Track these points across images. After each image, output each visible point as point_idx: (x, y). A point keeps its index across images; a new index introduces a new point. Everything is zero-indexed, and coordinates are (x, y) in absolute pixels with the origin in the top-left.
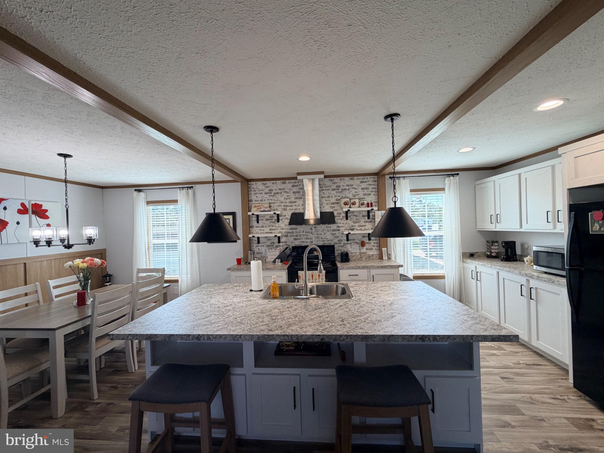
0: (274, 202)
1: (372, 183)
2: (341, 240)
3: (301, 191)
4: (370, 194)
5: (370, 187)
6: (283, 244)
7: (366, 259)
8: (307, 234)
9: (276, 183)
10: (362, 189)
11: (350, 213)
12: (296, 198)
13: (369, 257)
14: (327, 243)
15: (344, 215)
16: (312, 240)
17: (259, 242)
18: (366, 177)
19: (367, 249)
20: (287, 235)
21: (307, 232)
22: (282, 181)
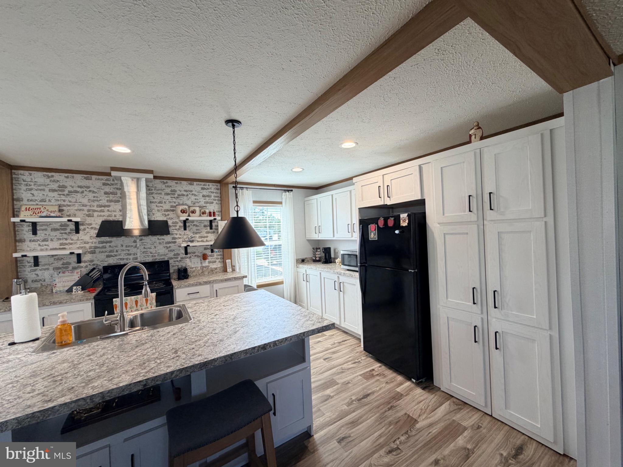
0: (69, 204)
1: (215, 191)
2: (178, 254)
3: (119, 192)
4: (212, 203)
5: (213, 195)
6: (87, 264)
7: (209, 273)
8: (127, 248)
9: (73, 177)
10: (203, 196)
11: (189, 223)
12: (110, 201)
13: (212, 271)
14: (158, 258)
15: (182, 225)
16: (136, 256)
17: (36, 264)
18: (208, 184)
19: (209, 262)
20: (95, 251)
21: (129, 246)
22: (86, 176)
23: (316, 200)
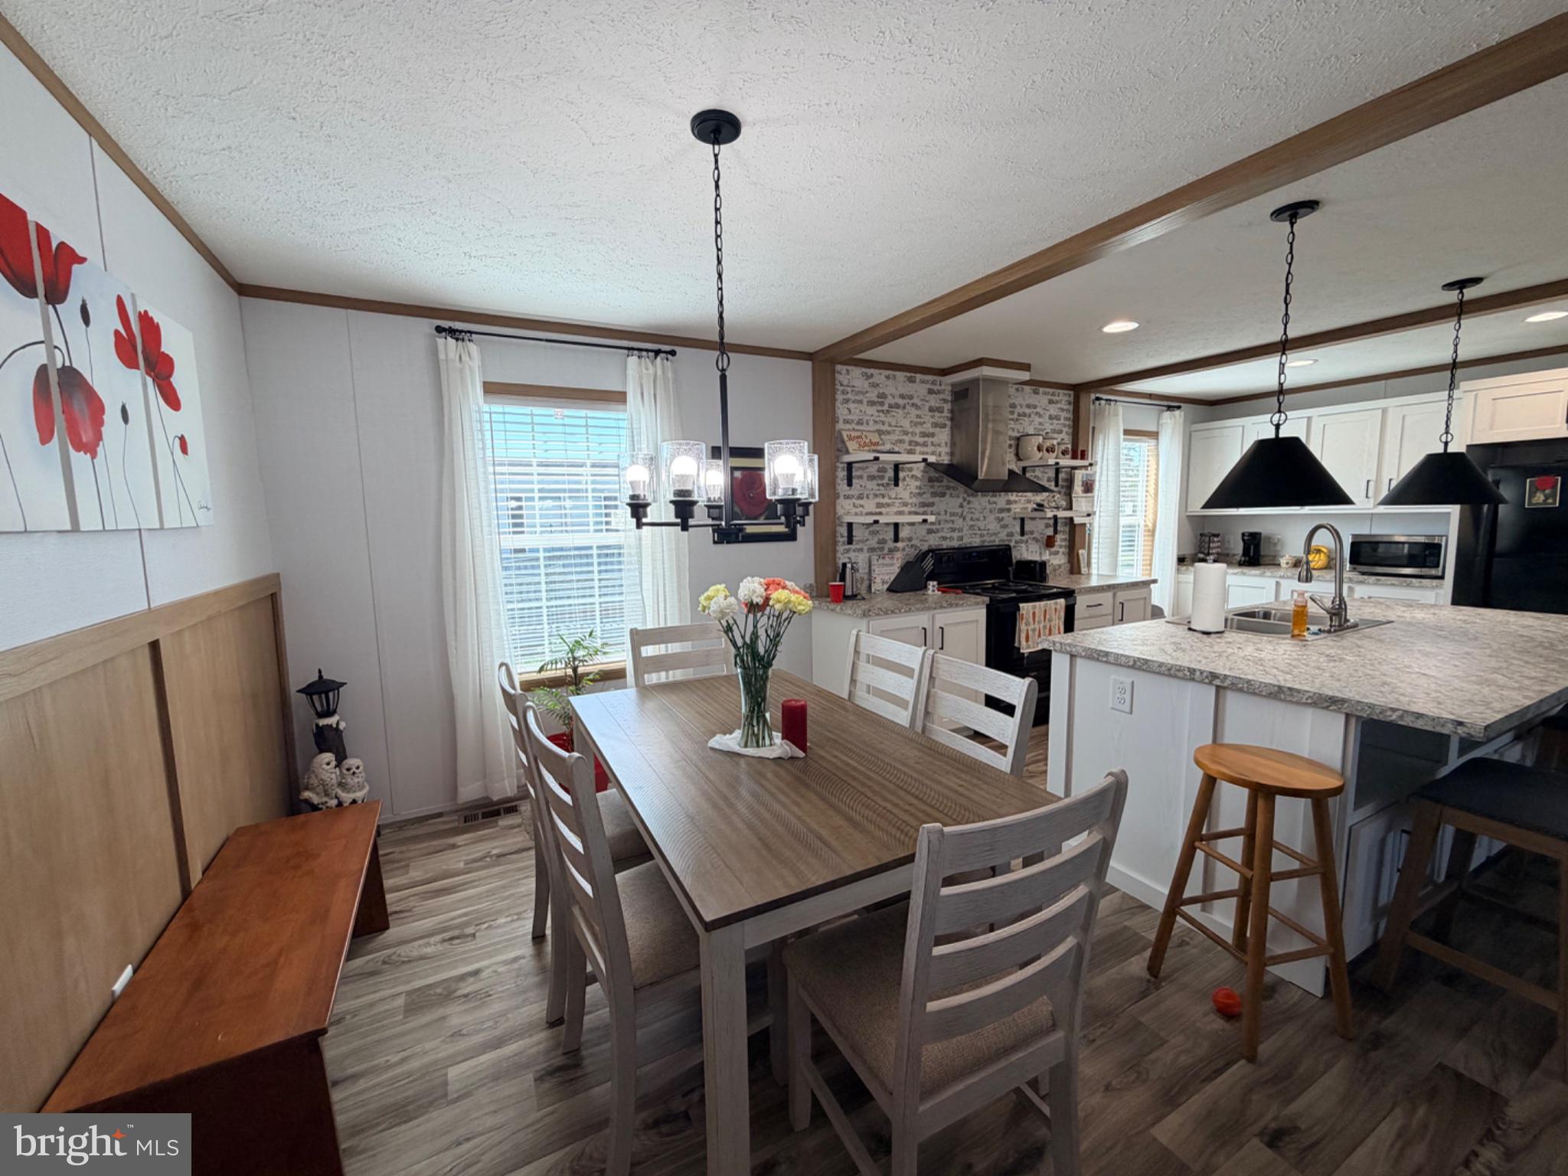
0: (887, 429)
2: (1012, 534)
3: (946, 407)
4: (1061, 432)
5: (1063, 415)
6: (904, 544)
8: (952, 518)
9: (895, 376)
10: (1050, 417)
12: (935, 425)
13: (1055, 570)
14: (988, 540)
16: (961, 534)
17: (850, 541)
18: (1057, 391)
19: (1051, 553)
23: (1241, 429)
